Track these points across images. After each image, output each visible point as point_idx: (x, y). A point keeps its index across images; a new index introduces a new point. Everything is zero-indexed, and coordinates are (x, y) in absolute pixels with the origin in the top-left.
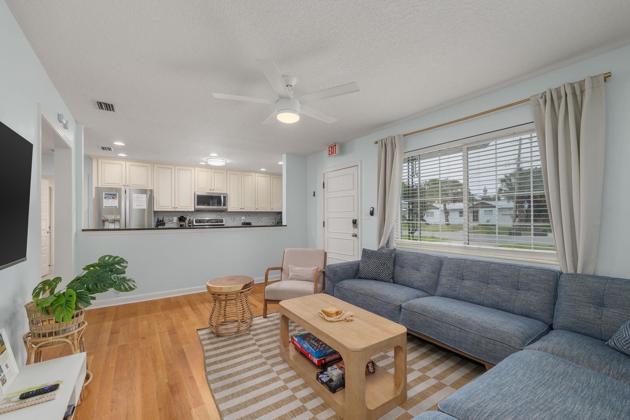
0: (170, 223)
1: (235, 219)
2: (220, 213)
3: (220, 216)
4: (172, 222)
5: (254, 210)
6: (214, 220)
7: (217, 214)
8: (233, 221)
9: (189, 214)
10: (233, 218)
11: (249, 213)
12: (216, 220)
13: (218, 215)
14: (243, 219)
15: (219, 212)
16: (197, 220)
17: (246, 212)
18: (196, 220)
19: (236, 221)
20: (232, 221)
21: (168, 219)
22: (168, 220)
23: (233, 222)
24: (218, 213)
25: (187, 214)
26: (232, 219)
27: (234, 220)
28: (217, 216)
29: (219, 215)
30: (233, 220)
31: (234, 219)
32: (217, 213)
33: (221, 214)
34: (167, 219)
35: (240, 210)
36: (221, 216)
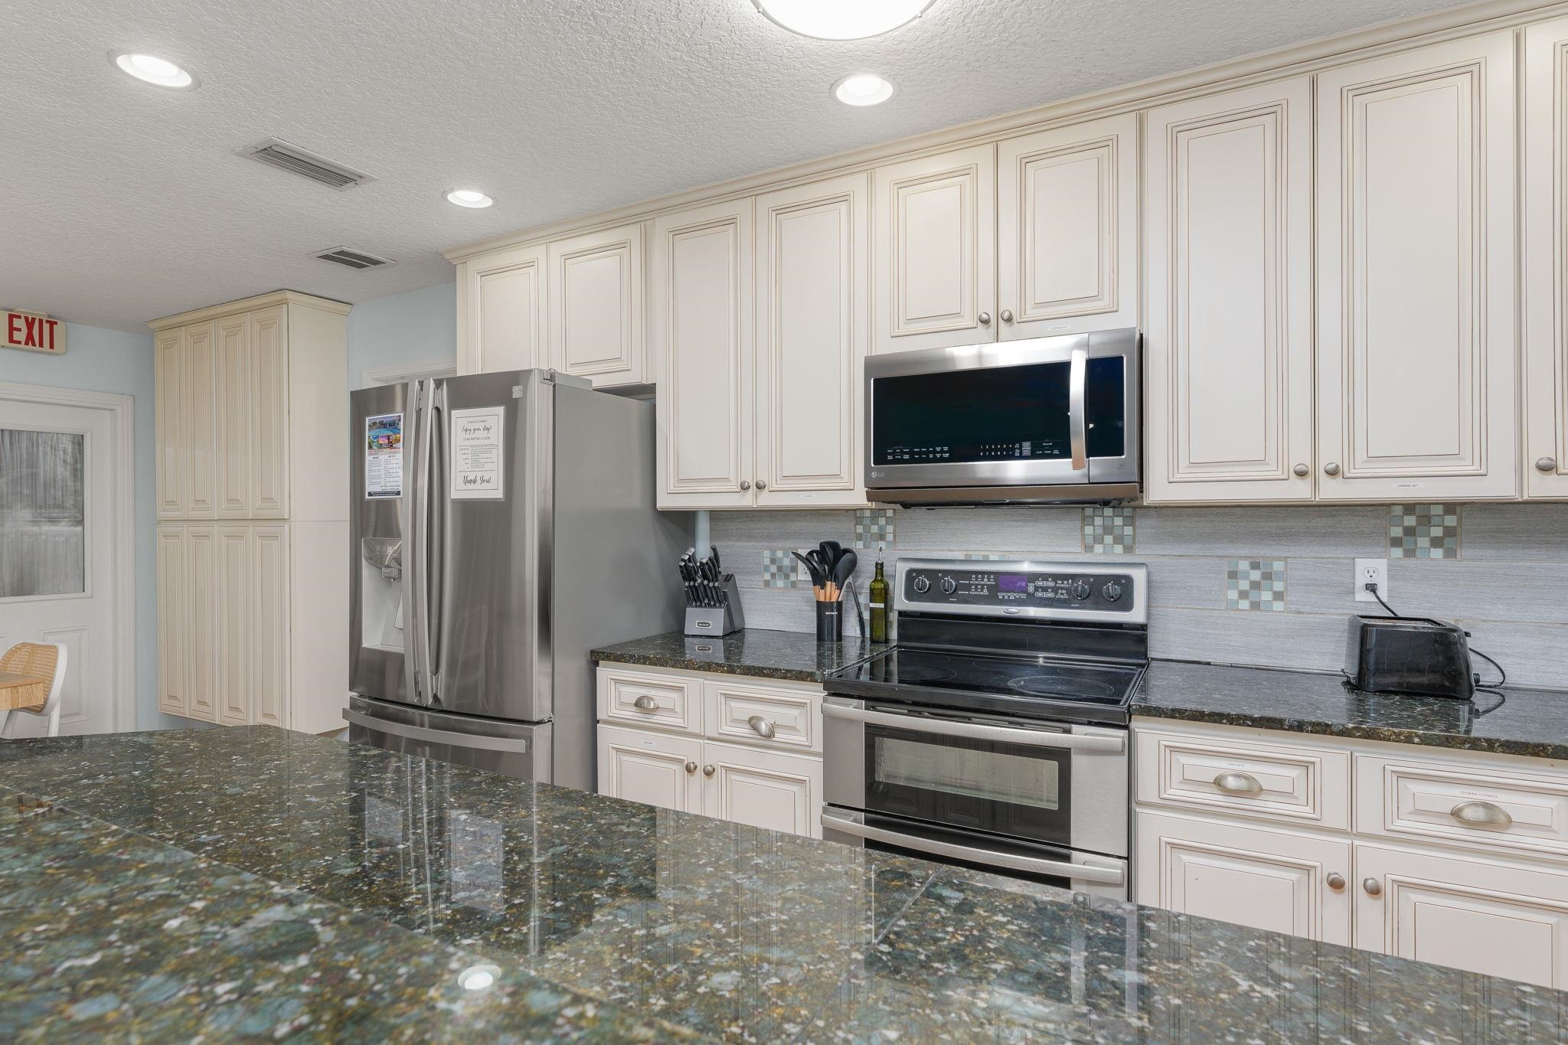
0: (780, 583)
1: (1268, 576)
2: (1119, 521)
3: (1119, 549)
4: (793, 577)
5: (1499, 486)
6: (1045, 576)
7: (1089, 530)
8: (1243, 595)
9: (890, 529)
10: (1244, 565)
11: (1451, 521)
12: (1065, 577)
13: (1099, 540)
14: (1361, 580)
15: (1108, 511)
16: (920, 572)
17: (1409, 507)
18: (911, 575)
19: (1278, 596)
20: (1233, 595)
21: (773, 561)
22: (774, 569)
23: (1244, 604)
24: (1098, 521)
25: (875, 529)
26: (1233, 575)
27: (1256, 586)
28: (1088, 548)
29: (1109, 539)
30: (1244, 585)
31: (1256, 575)
32: (1086, 520)
33: (1128, 530)
34: (767, 561)
35: (1299, 491)
36: (1128, 549)
